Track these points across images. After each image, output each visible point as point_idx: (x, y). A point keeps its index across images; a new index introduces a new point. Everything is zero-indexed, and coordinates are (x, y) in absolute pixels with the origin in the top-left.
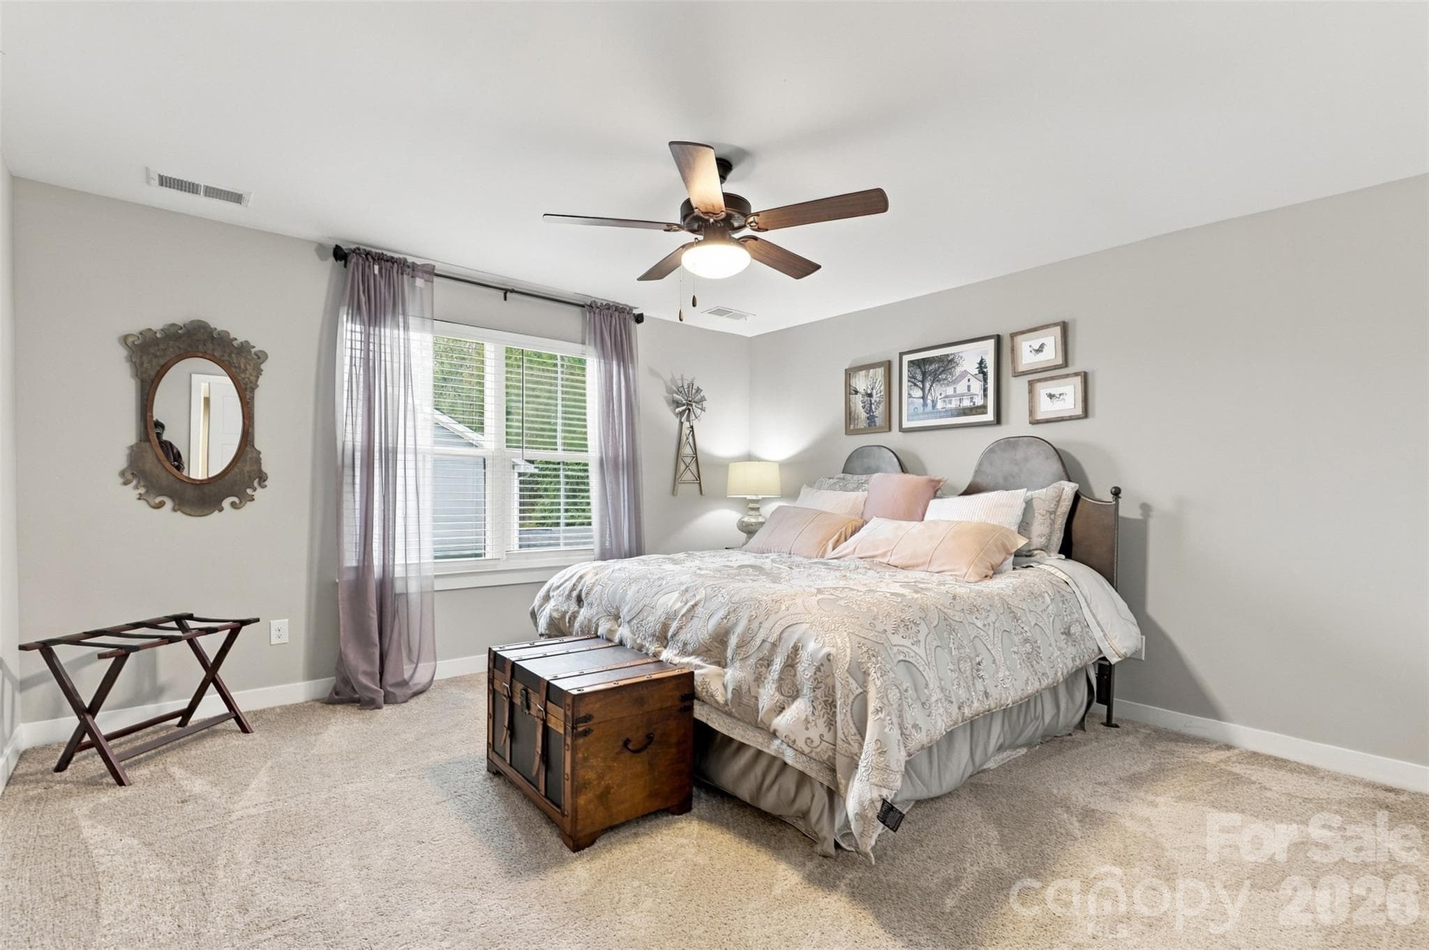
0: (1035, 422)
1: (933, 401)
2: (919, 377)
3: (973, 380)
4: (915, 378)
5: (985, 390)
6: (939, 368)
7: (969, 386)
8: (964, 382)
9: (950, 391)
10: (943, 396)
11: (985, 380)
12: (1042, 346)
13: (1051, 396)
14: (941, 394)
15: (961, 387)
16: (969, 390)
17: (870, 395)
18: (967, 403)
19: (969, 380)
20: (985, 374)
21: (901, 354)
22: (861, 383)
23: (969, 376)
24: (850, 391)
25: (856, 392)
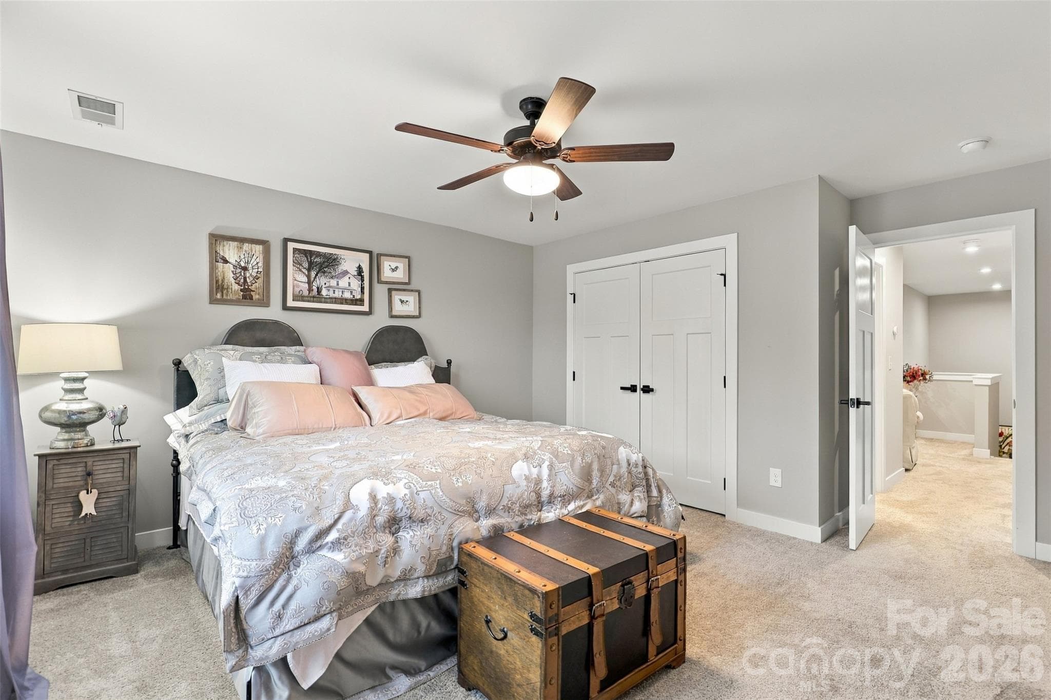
0: (392, 317)
1: (318, 288)
2: (306, 265)
3: (352, 278)
4: (301, 265)
5: (362, 289)
6: (324, 262)
7: (349, 283)
8: (346, 279)
9: (333, 283)
10: (327, 285)
11: (363, 281)
12: (397, 268)
13: (402, 302)
14: (325, 284)
15: (343, 283)
16: (349, 285)
17: (245, 269)
18: (347, 295)
19: (349, 278)
20: (362, 277)
21: (286, 241)
22: (230, 252)
23: (349, 275)
24: (216, 259)
25: (226, 261)
